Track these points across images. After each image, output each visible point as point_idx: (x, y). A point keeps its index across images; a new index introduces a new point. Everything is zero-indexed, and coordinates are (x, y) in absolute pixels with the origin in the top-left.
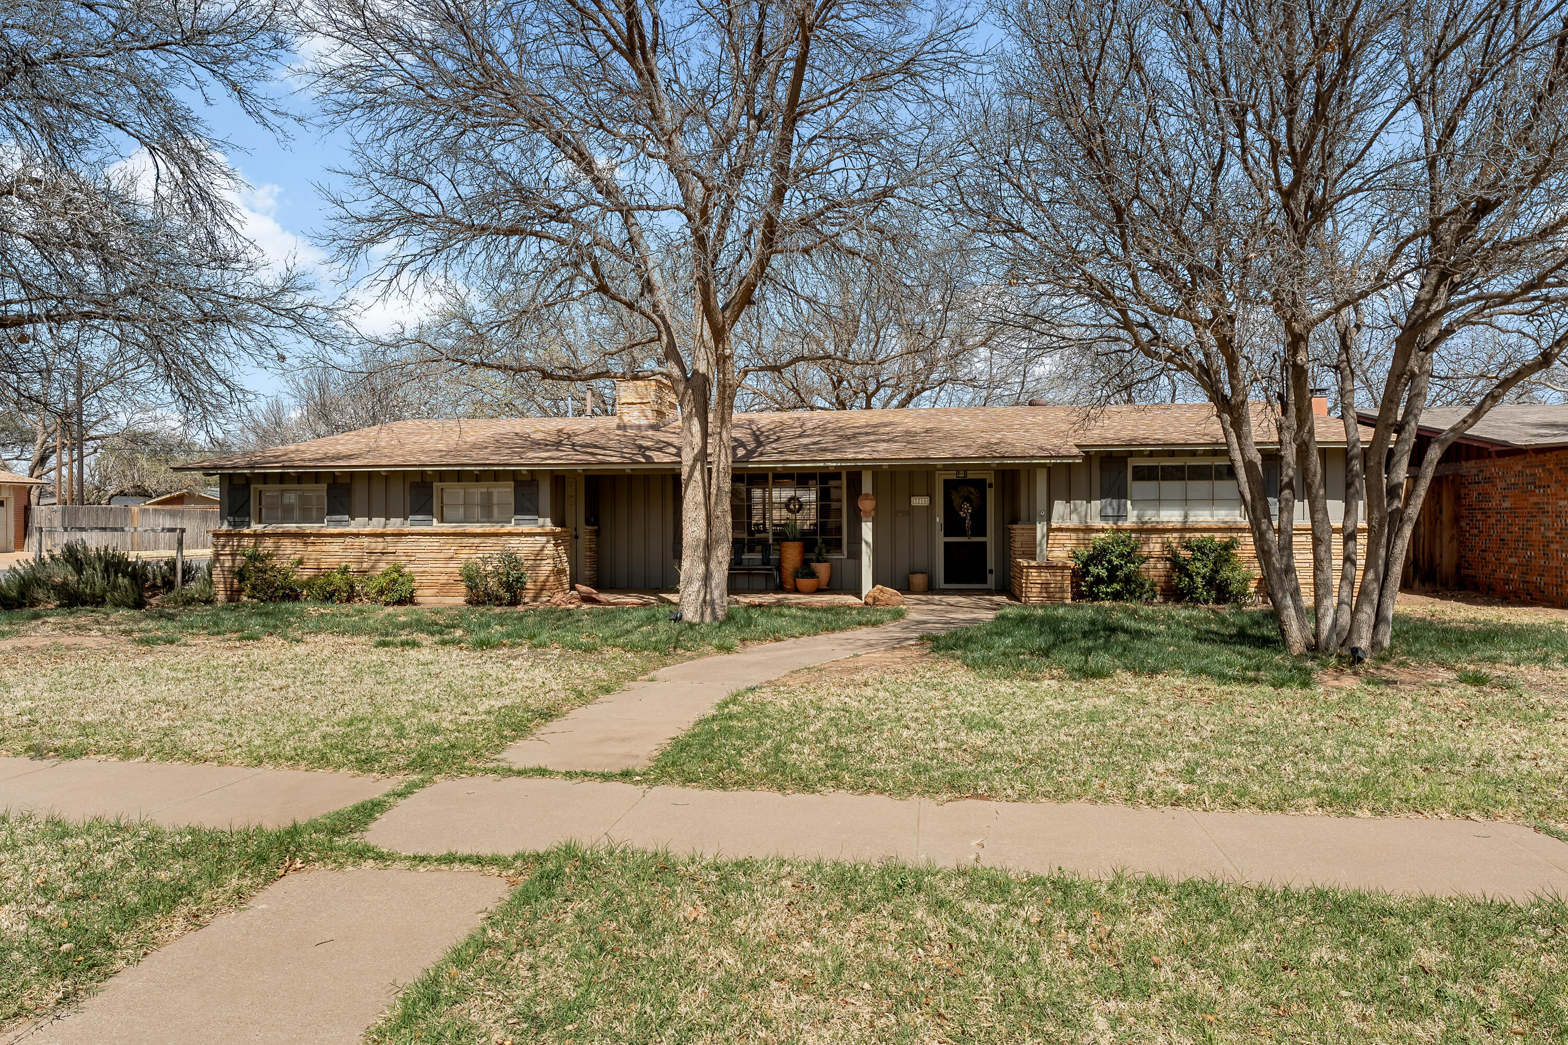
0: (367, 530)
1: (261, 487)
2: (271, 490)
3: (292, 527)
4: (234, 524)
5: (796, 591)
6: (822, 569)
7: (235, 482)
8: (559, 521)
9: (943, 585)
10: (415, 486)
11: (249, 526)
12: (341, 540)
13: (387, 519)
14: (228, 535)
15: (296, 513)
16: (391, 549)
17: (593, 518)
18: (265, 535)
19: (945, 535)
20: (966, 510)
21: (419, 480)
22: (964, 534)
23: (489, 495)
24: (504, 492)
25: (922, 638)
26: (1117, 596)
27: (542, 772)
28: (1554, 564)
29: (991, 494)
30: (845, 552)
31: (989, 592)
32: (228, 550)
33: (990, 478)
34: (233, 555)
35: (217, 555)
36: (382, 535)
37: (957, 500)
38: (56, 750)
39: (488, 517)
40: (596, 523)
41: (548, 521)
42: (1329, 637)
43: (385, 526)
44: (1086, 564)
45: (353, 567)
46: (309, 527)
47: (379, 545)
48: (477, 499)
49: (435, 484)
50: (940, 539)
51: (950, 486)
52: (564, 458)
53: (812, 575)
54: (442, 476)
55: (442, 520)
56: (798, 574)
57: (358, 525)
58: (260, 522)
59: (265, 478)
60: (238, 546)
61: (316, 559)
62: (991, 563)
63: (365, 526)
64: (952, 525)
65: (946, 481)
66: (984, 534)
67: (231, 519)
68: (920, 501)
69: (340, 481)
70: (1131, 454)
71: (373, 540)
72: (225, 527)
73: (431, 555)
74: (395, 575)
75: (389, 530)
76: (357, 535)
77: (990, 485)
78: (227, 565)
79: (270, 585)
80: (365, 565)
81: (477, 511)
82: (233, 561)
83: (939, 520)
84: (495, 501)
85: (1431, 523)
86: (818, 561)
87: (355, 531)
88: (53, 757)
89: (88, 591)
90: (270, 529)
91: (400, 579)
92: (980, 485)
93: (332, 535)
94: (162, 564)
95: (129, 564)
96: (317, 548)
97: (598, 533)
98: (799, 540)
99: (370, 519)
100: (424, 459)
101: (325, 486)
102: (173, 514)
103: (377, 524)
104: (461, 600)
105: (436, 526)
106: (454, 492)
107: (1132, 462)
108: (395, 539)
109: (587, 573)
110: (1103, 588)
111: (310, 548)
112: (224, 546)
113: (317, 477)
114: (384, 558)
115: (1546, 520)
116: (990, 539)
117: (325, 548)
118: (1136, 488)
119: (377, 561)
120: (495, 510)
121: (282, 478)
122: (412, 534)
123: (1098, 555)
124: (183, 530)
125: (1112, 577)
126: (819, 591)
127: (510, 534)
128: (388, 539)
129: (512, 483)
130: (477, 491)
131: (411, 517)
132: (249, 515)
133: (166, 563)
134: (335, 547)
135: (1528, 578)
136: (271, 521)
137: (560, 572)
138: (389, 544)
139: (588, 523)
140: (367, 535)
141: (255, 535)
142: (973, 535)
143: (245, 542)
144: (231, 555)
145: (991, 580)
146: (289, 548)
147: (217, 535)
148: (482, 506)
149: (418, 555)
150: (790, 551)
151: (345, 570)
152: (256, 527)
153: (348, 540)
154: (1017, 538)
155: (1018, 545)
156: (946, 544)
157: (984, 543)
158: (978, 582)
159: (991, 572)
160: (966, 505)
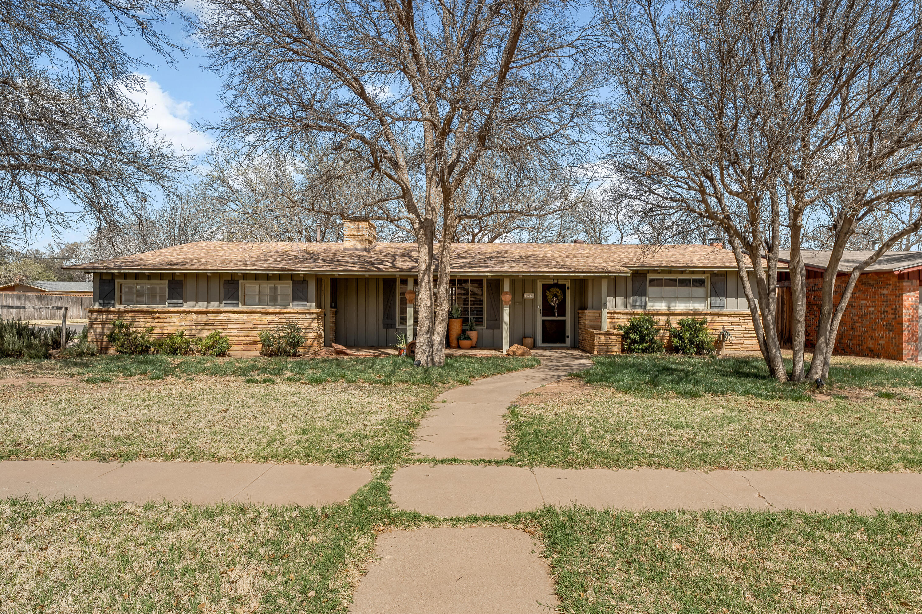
0: (195, 309)
1: (122, 281)
2: (128, 283)
3: (144, 307)
4: (104, 305)
5: (459, 347)
6: (473, 335)
7: (104, 278)
8: (319, 306)
9: (541, 344)
10: (227, 283)
11: (114, 306)
12: (178, 315)
13: (209, 302)
14: (99, 312)
15: (146, 298)
16: (211, 321)
17: (334, 304)
18: (124, 312)
19: (543, 316)
20: (555, 302)
21: (230, 279)
22: (554, 316)
23: (275, 289)
24: (286, 287)
25: (570, 375)
26: (644, 351)
27: (456, 461)
28: (857, 334)
29: (568, 293)
30: (486, 325)
31: (567, 348)
32: (99, 321)
33: (568, 284)
34: (103, 324)
35: (91, 325)
36: (206, 313)
37: (549, 296)
38: (114, 456)
39: (274, 303)
40: (335, 307)
41: (314, 305)
42: (801, 373)
43: (207, 307)
44: (627, 333)
45: (187, 332)
46: (155, 307)
47: (203, 319)
48: (267, 291)
49: (240, 282)
50: (540, 318)
51: (546, 288)
52: (320, 267)
53: (468, 338)
54: (245, 277)
55: (244, 304)
56: (459, 338)
57: (188, 306)
58: (121, 304)
59: (125, 276)
60: (106, 319)
61: (160, 328)
62: (568, 332)
63: (193, 307)
64: (547, 309)
65: (543, 285)
66: (564, 316)
67: (101, 301)
68: (528, 296)
69: (176, 279)
70: (648, 272)
71: (200, 315)
72: (97, 306)
73: (238, 325)
74: (218, 338)
75: (210, 309)
76: (189, 313)
77: (568, 288)
78: (98, 330)
79: (133, 344)
80: (193, 331)
81: (267, 299)
82: (103, 328)
83: (539, 307)
84: (279, 292)
85: (789, 312)
86: (471, 330)
87: (188, 310)
88: (114, 460)
89: (10, 348)
90: (129, 308)
91: (221, 340)
92: (563, 288)
93: (171, 313)
94: (52, 330)
95: (29, 330)
96: (162, 320)
97: (336, 313)
98: (460, 318)
99: (197, 303)
100: (233, 266)
101: (167, 281)
102: (19, 298)
103: (201, 306)
104: (257, 353)
105: (241, 308)
106: (251, 287)
107: (650, 276)
108: (214, 315)
109: (331, 337)
110: (637, 346)
111: (156, 321)
112: (96, 319)
113: (161, 276)
114: (206, 327)
115: (853, 311)
116: (568, 318)
117: (167, 320)
118: (651, 290)
119: (202, 329)
120: (279, 298)
121: (137, 276)
122: (226, 312)
123: (634, 328)
124: (67, 308)
125: (642, 340)
126: (472, 348)
127: (290, 313)
128: (209, 315)
129: (291, 282)
130: (267, 287)
131: (225, 302)
132: (114, 299)
133: (54, 330)
134: (174, 320)
135: (843, 341)
136: (129, 302)
137: (319, 336)
138: (211, 319)
139: (331, 307)
140: (195, 313)
141: (119, 312)
142: (558, 316)
143: (111, 316)
144: (102, 324)
145: (568, 341)
146: (141, 319)
147: (91, 312)
148: (271, 295)
149: (229, 325)
150: (455, 324)
151: (181, 335)
152: (118, 307)
153: (182, 315)
154: (587, 318)
155: (587, 322)
156: (543, 321)
157: (564, 321)
158: (561, 343)
159: (568, 337)
160: (555, 299)
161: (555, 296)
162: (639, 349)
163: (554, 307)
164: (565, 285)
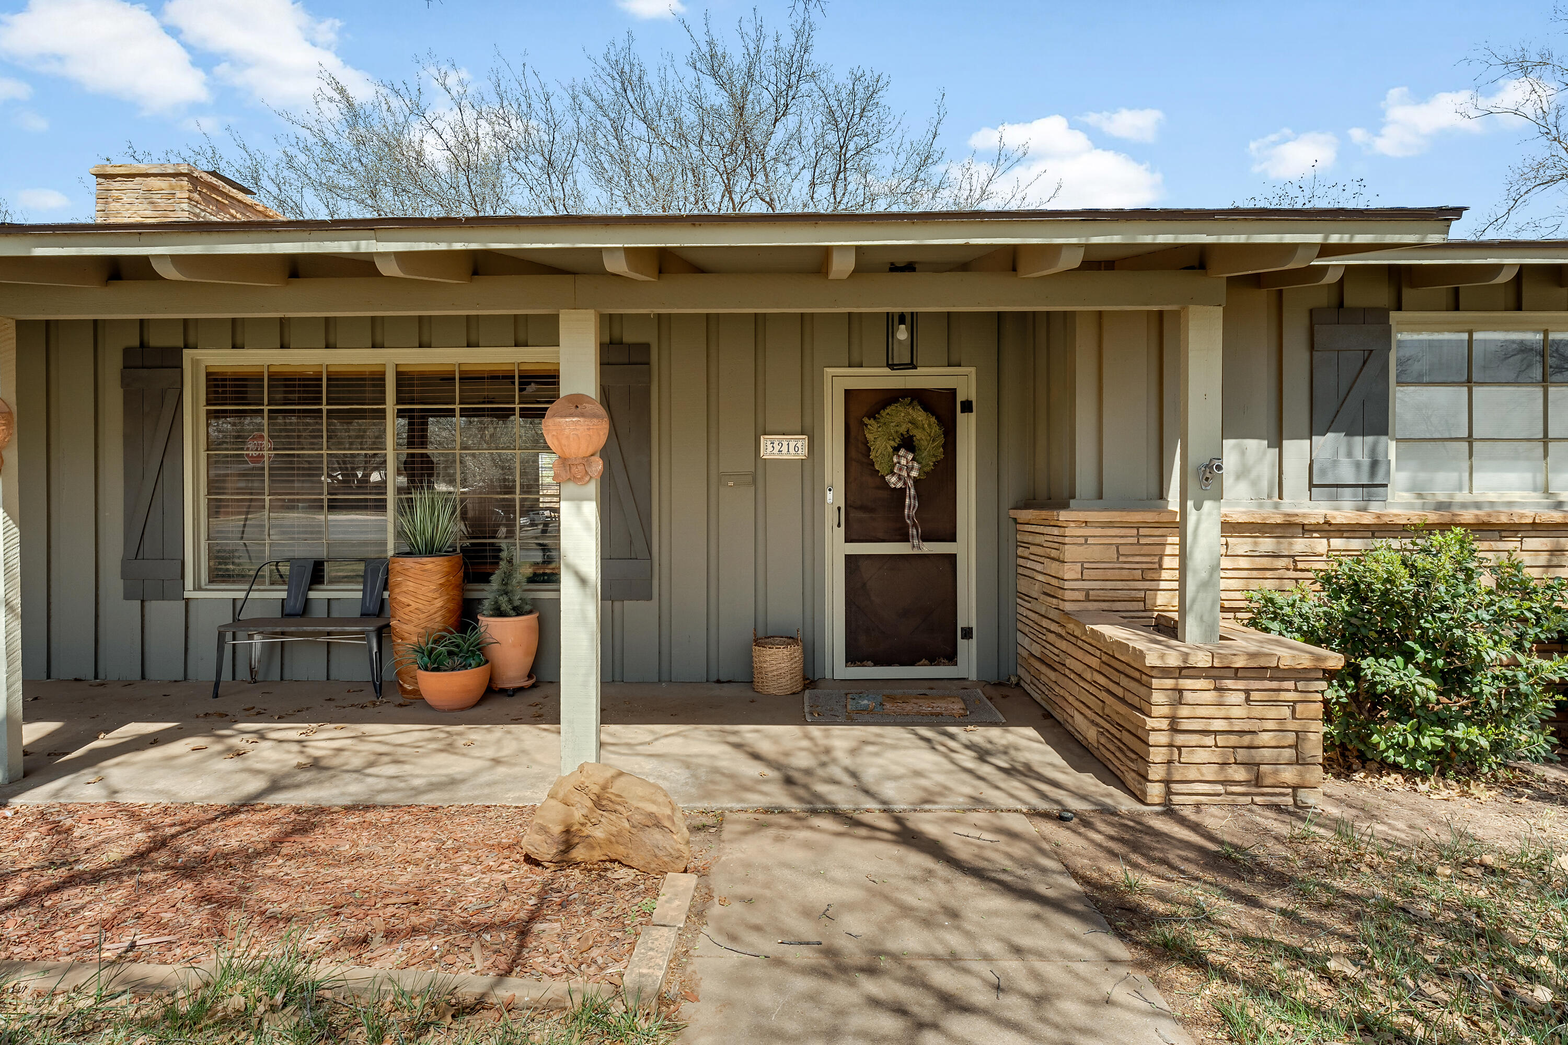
9: (840, 672)
20: (904, 471)
29: (968, 429)
33: (967, 387)
37: (879, 444)
50: (836, 548)
51: (861, 409)
62: (968, 611)
64: (868, 509)
65: (849, 397)
66: (951, 536)
68: (785, 448)
77: (966, 406)
83: (834, 498)
86: (499, 611)
116: (966, 548)
145: (968, 655)
154: (1070, 552)
155: (1070, 572)
156: (851, 561)
157: (952, 559)
158: (933, 660)
159: (967, 633)
160: (905, 458)
161: (908, 443)
162: (1414, 753)
163: (902, 491)
164: (953, 392)
